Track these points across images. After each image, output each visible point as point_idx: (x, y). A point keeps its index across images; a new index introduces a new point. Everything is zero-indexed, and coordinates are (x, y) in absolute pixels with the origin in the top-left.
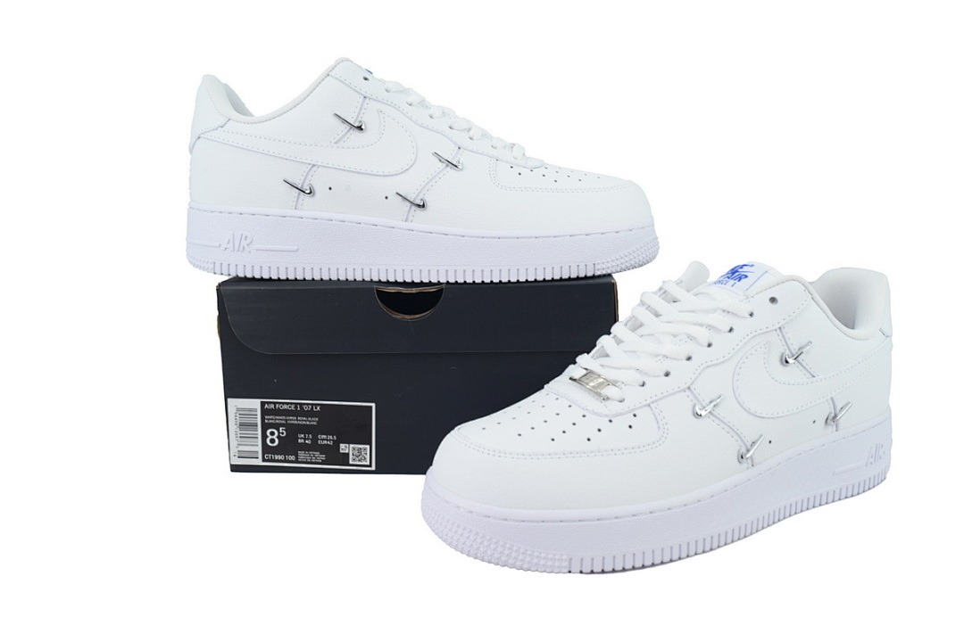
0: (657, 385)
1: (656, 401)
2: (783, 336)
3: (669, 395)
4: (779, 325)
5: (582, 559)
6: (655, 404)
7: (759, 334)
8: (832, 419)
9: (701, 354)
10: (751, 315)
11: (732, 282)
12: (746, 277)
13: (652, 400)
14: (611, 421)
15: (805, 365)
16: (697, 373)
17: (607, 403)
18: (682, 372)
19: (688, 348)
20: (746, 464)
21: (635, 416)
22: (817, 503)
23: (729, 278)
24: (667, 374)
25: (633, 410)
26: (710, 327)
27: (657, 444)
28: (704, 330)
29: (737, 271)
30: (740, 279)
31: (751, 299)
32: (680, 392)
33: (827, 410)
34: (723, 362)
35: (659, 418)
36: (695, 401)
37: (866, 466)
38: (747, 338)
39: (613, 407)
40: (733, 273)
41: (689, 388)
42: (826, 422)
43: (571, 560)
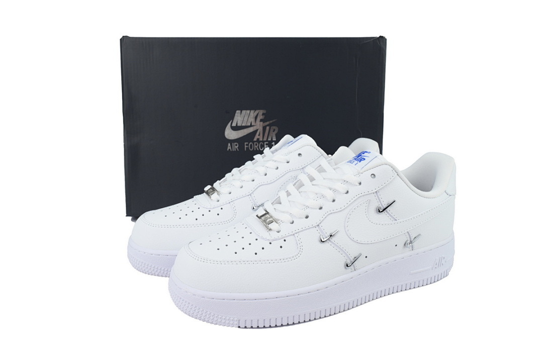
0: (301, 223)
1: (298, 233)
2: (378, 197)
3: (306, 229)
4: (376, 190)
5: (246, 320)
6: (297, 234)
7: (363, 196)
8: (409, 243)
9: (328, 206)
10: (360, 184)
11: (356, 162)
12: (364, 159)
13: (295, 232)
14: (270, 243)
15: (390, 213)
16: (324, 217)
17: (270, 232)
18: (315, 216)
19: (320, 202)
20: (350, 269)
21: (285, 240)
22: (408, 288)
23: (355, 159)
24: (307, 217)
25: (284, 237)
26: (335, 191)
27: (295, 258)
28: (331, 192)
29: (361, 156)
30: (361, 160)
31: (361, 175)
32: (313, 227)
33: (405, 238)
34: (340, 211)
35: (298, 242)
36: (321, 233)
37: (432, 269)
38: (356, 197)
39: (274, 234)
40: (358, 157)
41: (318, 225)
42: (405, 245)
43: (239, 320)
